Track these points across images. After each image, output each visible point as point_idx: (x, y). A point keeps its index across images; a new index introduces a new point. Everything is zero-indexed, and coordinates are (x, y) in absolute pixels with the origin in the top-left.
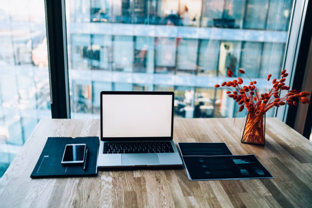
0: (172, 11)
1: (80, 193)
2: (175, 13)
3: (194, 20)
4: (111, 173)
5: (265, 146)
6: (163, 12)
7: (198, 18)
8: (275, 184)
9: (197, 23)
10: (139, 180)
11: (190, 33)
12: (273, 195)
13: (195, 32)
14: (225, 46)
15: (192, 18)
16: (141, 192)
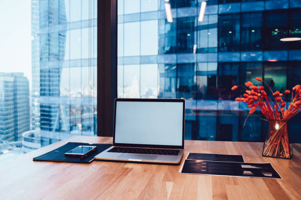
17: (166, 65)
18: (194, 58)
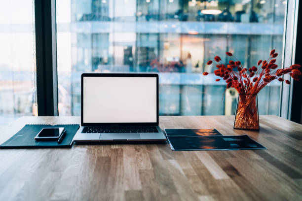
0: (174, 59)
1: (48, 158)
2: (177, 60)
3: (197, 66)
4: (87, 146)
5: (260, 131)
6: (165, 60)
7: (201, 65)
8: (269, 153)
9: (200, 69)
10: (116, 150)
11: (194, 79)
12: (265, 159)
13: (199, 78)
14: (231, 92)
15: (195, 64)
16: (117, 157)
17: (78, 34)
18: (110, 27)
